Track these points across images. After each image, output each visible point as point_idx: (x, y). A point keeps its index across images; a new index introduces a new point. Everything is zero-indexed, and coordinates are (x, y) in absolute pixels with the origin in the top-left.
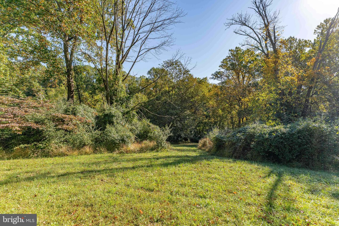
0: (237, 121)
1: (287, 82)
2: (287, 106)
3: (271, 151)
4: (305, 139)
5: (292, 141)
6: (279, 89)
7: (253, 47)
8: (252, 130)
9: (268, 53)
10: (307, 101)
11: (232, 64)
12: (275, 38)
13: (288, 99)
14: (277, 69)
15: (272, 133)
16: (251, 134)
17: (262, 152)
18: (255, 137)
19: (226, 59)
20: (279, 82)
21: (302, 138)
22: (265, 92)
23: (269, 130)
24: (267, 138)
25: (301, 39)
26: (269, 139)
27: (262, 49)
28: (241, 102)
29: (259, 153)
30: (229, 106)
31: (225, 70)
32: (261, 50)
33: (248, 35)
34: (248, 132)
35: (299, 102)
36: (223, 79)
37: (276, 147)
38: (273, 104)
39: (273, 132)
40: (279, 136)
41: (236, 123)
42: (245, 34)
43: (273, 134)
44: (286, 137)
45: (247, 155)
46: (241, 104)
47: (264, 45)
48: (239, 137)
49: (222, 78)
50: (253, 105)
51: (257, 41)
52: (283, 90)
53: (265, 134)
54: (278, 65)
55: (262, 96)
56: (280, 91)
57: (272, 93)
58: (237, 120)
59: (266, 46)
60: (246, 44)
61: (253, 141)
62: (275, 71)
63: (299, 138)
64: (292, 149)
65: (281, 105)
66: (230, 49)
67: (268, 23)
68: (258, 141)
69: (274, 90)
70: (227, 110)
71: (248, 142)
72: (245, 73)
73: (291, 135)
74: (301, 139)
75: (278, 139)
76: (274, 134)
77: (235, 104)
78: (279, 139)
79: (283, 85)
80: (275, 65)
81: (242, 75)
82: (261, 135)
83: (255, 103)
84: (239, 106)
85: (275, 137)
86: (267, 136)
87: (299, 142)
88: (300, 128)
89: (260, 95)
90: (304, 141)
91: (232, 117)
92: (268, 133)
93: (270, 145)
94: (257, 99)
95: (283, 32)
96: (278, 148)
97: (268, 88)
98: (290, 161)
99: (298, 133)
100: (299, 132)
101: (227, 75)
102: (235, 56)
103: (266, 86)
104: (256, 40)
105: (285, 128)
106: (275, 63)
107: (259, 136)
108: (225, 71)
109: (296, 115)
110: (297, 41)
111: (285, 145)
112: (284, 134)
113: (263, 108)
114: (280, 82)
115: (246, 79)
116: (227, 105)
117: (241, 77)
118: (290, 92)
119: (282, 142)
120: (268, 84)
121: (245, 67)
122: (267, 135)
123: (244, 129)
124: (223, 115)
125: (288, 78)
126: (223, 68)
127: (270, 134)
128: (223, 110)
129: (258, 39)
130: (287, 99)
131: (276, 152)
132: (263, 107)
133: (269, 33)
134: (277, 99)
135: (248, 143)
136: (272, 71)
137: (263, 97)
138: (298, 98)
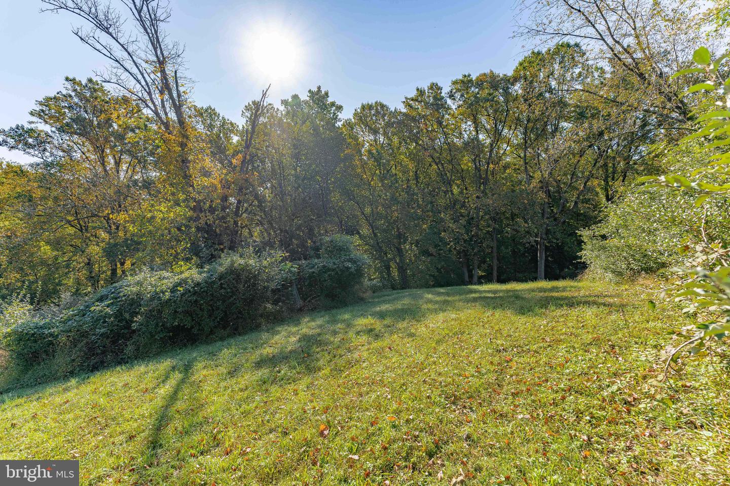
0: (104, 272)
1: (204, 187)
2: (207, 232)
3: (177, 324)
4: (230, 288)
5: (212, 295)
6: (192, 198)
7: (133, 95)
8: (135, 289)
9: (167, 121)
10: (236, 223)
11: (77, 118)
12: (179, 96)
13: (208, 219)
14: (187, 159)
15: (177, 287)
16: (133, 299)
17: (159, 332)
18: (142, 302)
19: (55, 98)
20: (191, 186)
21: (225, 286)
22: (165, 203)
23: (172, 283)
24: (168, 299)
25: (226, 118)
26: (172, 301)
27: (154, 109)
28: (114, 224)
29: (152, 336)
30: (75, 232)
31: (54, 129)
32: (151, 109)
33: (117, 61)
34: (124, 296)
35: (224, 225)
36: (47, 154)
37: (186, 312)
38: (184, 229)
39: (180, 284)
40: (190, 291)
41: (103, 276)
42: (109, 55)
43: (179, 288)
44: (202, 290)
45: (125, 351)
46: (113, 227)
47: (158, 102)
48: (101, 311)
49: (45, 150)
50: (141, 231)
51: (143, 87)
52: (199, 202)
53: (163, 293)
54: (187, 151)
55: (161, 211)
56: (195, 204)
57: (179, 205)
58: (104, 269)
59: (163, 106)
60: (115, 81)
61: (137, 313)
62: (183, 161)
63: (222, 288)
64: (213, 310)
65: (198, 229)
66: (71, 77)
67: (164, 58)
68: (150, 311)
69: (184, 201)
70: (71, 246)
71: (125, 318)
72: (122, 152)
73: (209, 283)
74: (225, 289)
75: (189, 297)
76: (181, 289)
77: (94, 228)
78: (191, 296)
79: (199, 193)
80: (183, 150)
81: (114, 156)
82: (155, 296)
83: (147, 225)
84: (108, 232)
85: (182, 295)
86: (168, 295)
87: (221, 295)
88: (221, 269)
89: (156, 208)
90: (229, 290)
91: (88, 264)
92: (169, 289)
93: (176, 312)
94: (149, 215)
95: (192, 91)
96: (191, 315)
97: (173, 194)
98: (212, 332)
99: (220, 280)
100: (221, 277)
101: (65, 146)
102: (88, 100)
103: (168, 190)
104: (138, 81)
105: (200, 273)
106: (183, 145)
107: (152, 299)
108: (54, 132)
109: (222, 247)
110: (221, 118)
111: (201, 305)
112: (198, 284)
113: (163, 237)
114: (193, 184)
115: (124, 168)
116: (71, 230)
117: (111, 160)
118: (210, 206)
119: (196, 301)
120: (171, 185)
121: (121, 137)
122: (167, 293)
123: (113, 290)
124: (57, 259)
125: (206, 181)
126: (46, 122)
127: (173, 290)
128: (56, 244)
129: (143, 83)
130: (206, 219)
131: (188, 323)
132: (163, 235)
133: (166, 80)
134: (190, 219)
135: (127, 322)
136: (177, 161)
137: (163, 213)
138: (223, 218)
